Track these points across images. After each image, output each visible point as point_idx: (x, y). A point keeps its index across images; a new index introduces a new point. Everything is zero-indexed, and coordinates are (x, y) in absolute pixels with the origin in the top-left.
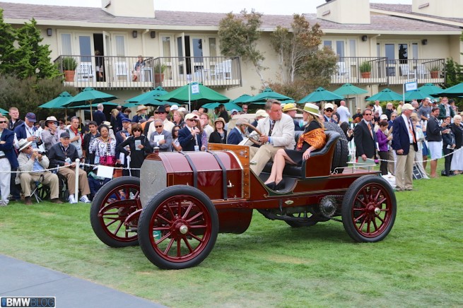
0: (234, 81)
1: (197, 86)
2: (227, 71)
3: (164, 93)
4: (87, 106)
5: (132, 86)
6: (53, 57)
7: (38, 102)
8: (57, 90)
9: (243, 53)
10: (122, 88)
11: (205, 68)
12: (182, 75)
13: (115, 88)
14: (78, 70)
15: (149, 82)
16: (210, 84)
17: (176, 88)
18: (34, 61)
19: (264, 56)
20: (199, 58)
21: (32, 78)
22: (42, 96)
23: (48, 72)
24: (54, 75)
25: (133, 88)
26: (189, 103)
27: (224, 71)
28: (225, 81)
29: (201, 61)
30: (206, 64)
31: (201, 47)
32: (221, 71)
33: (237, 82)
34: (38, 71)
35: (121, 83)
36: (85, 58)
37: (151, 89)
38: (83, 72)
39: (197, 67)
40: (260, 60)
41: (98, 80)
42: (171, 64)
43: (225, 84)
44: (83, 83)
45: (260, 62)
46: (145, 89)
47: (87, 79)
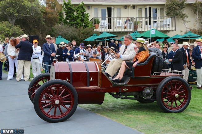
0: (172, 28)
1: (154, 30)
2: (169, 24)
3: (138, 34)
4: (104, 40)
5: (124, 31)
6: (90, 18)
7: (83, 38)
8: (91, 33)
9: (177, 15)
10: (119, 32)
11: (158, 22)
12: (147, 26)
13: (116, 32)
14: (100, 24)
15: (132, 29)
16: (160, 30)
17: (144, 32)
18: (82, 20)
19: (188, 16)
20: (155, 17)
21: (81, 27)
22: (85, 35)
23: (88, 25)
24: (90, 27)
25: (124, 32)
26: (150, 39)
27: (167, 23)
28: (167, 28)
29: (156, 19)
30: (158, 20)
31: (156, 12)
32: (166, 24)
33: (173, 29)
34: (84, 25)
35: (119, 30)
36: (103, 18)
37: (132, 32)
38: (102, 25)
39: (154, 21)
40: (186, 18)
41: (109, 29)
42: (142, 21)
43: (167, 30)
44: (102, 30)
45: (186, 19)
46: (129, 32)
47: (104, 28)
